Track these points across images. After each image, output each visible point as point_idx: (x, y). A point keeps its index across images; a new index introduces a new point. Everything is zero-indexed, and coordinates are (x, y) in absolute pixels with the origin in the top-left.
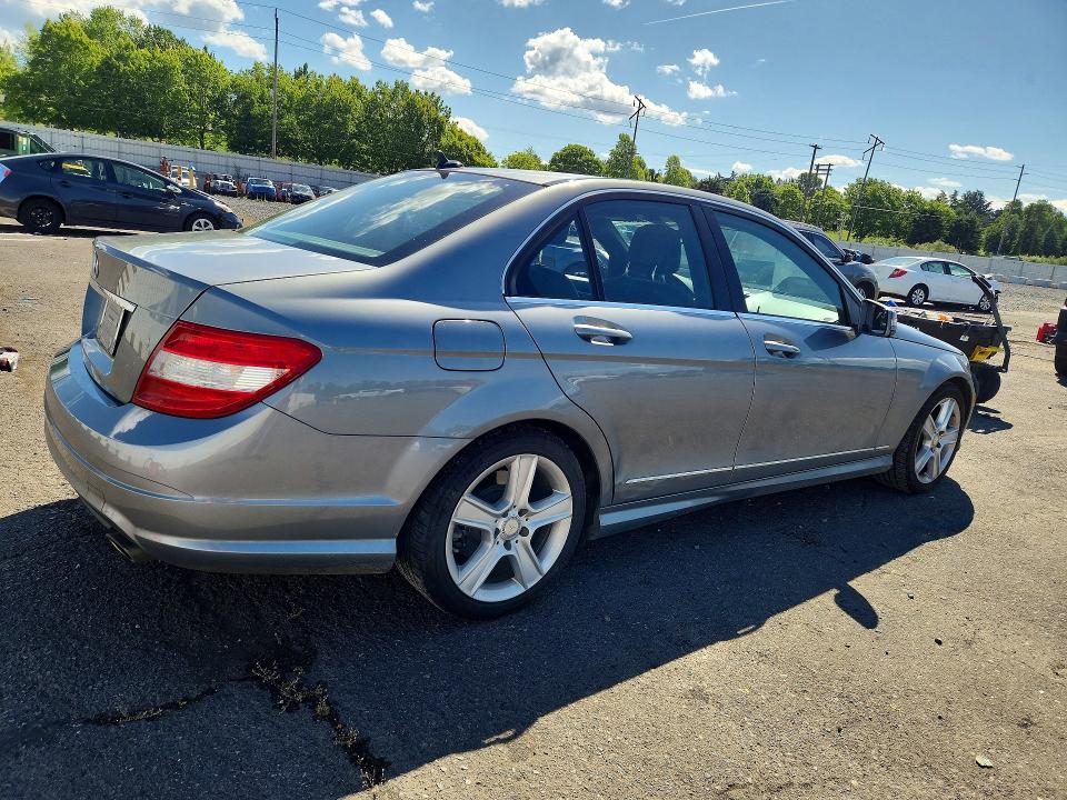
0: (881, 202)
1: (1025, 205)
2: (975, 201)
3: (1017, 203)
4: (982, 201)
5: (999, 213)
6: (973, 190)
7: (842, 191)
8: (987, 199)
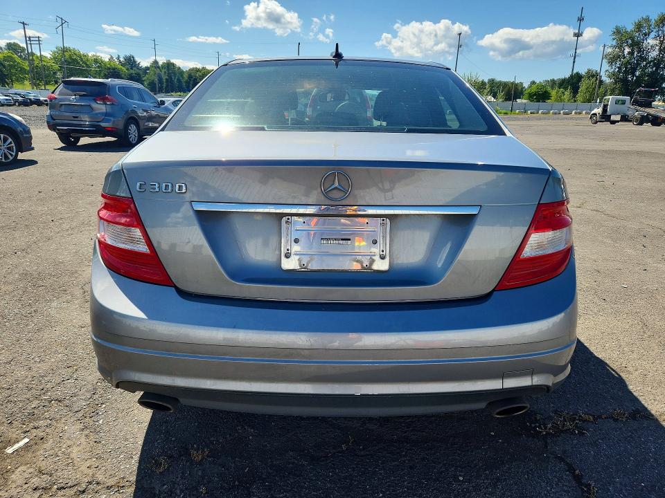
0: (78, 63)
1: (160, 63)
2: (130, 62)
3: (156, 62)
4: (135, 62)
5: (147, 68)
6: (128, 54)
7: (49, 56)
8: (138, 60)
